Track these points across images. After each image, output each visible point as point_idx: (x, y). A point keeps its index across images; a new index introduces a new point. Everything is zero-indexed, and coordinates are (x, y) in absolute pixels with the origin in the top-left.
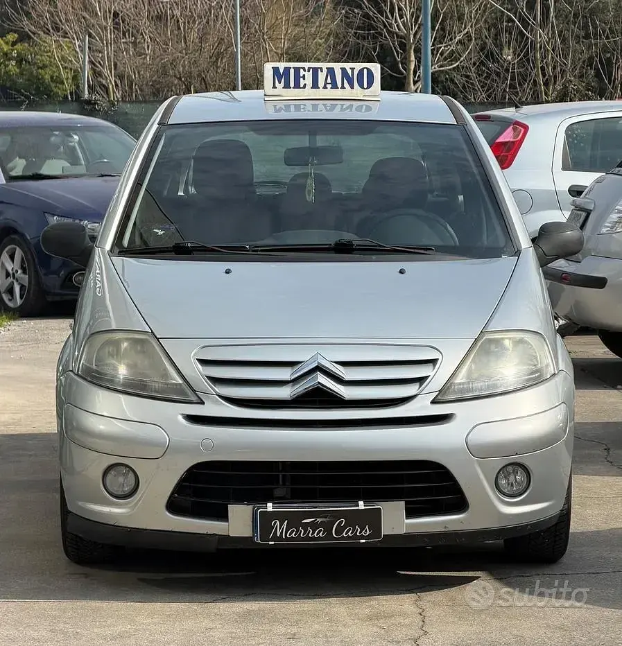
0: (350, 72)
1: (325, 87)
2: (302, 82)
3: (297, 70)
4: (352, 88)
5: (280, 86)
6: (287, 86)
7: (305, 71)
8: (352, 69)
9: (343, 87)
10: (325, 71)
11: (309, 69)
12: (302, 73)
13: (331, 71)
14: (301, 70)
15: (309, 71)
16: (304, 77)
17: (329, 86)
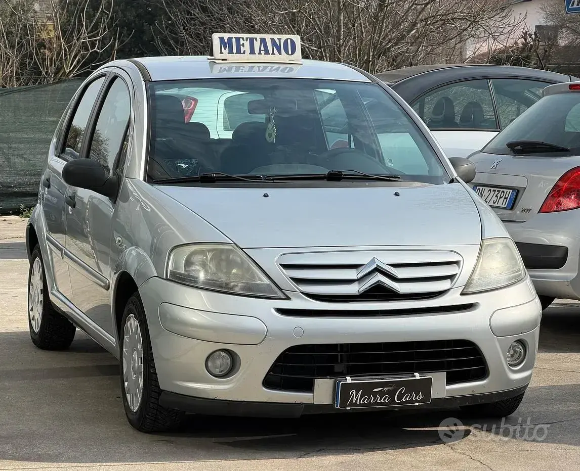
0: (277, 42)
1: (260, 53)
2: (242, 49)
3: (238, 39)
4: (280, 54)
5: (226, 52)
6: (231, 52)
7: (244, 40)
8: (280, 39)
9: (273, 54)
10: (259, 40)
11: (247, 39)
12: (242, 42)
13: (263, 41)
14: (241, 39)
15: (247, 40)
16: (243, 45)
17: (263, 52)
